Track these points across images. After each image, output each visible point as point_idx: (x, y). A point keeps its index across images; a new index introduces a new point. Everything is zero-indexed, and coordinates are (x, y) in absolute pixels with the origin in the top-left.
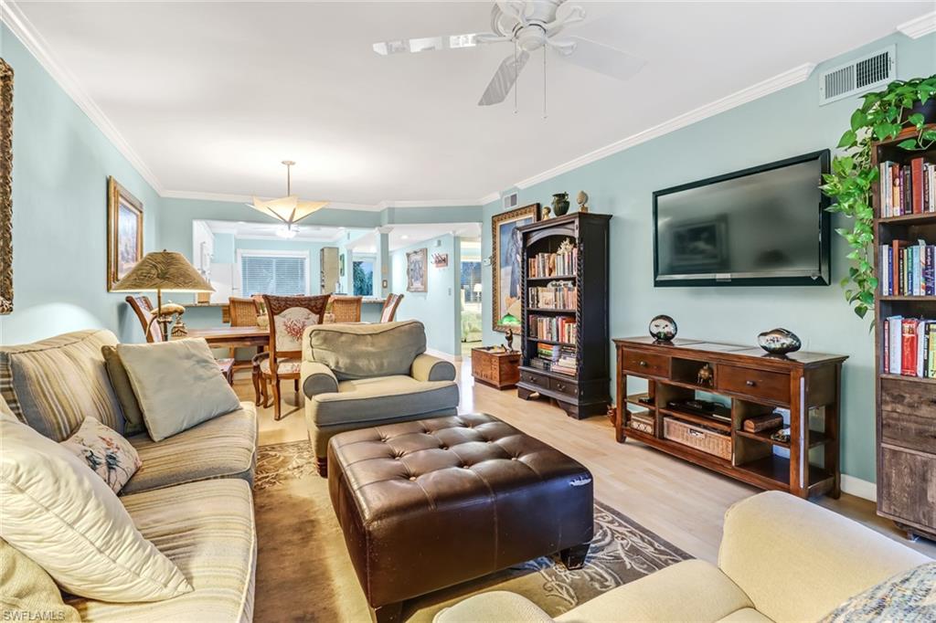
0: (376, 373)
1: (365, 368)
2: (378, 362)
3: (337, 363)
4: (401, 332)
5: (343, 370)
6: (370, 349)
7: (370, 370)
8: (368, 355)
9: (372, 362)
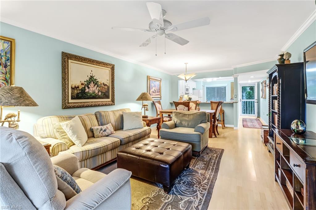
0: (187, 126)
1: (184, 125)
2: (188, 123)
3: (177, 121)
4: (197, 115)
5: (178, 124)
6: (187, 119)
7: (185, 125)
8: (186, 120)
9: (186, 123)
